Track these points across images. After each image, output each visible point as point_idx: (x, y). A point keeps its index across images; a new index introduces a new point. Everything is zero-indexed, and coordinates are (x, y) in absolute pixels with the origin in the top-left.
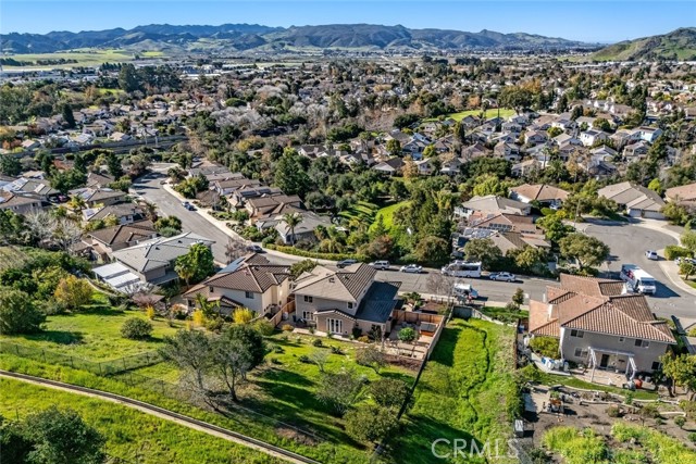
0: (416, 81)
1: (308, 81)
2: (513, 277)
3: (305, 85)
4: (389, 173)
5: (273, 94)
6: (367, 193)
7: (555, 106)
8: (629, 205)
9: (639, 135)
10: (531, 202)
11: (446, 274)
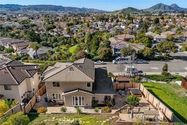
0: (69, 17)
1: (36, 17)
2: (145, 61)
3: (35, 18)
4: (69, 37)
5: (24, 20)
6: (63, 42)
7: (110, 21)
8: (155, 37)
9: (135, 26)
10: (124, 39)
11: (115, 63)
